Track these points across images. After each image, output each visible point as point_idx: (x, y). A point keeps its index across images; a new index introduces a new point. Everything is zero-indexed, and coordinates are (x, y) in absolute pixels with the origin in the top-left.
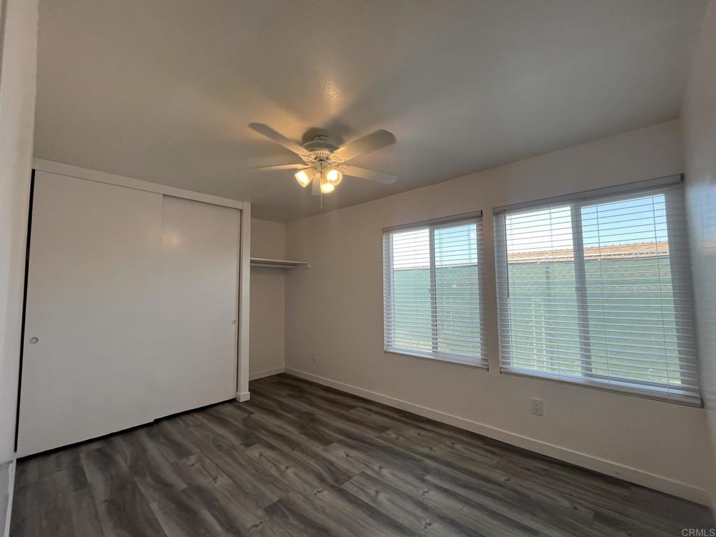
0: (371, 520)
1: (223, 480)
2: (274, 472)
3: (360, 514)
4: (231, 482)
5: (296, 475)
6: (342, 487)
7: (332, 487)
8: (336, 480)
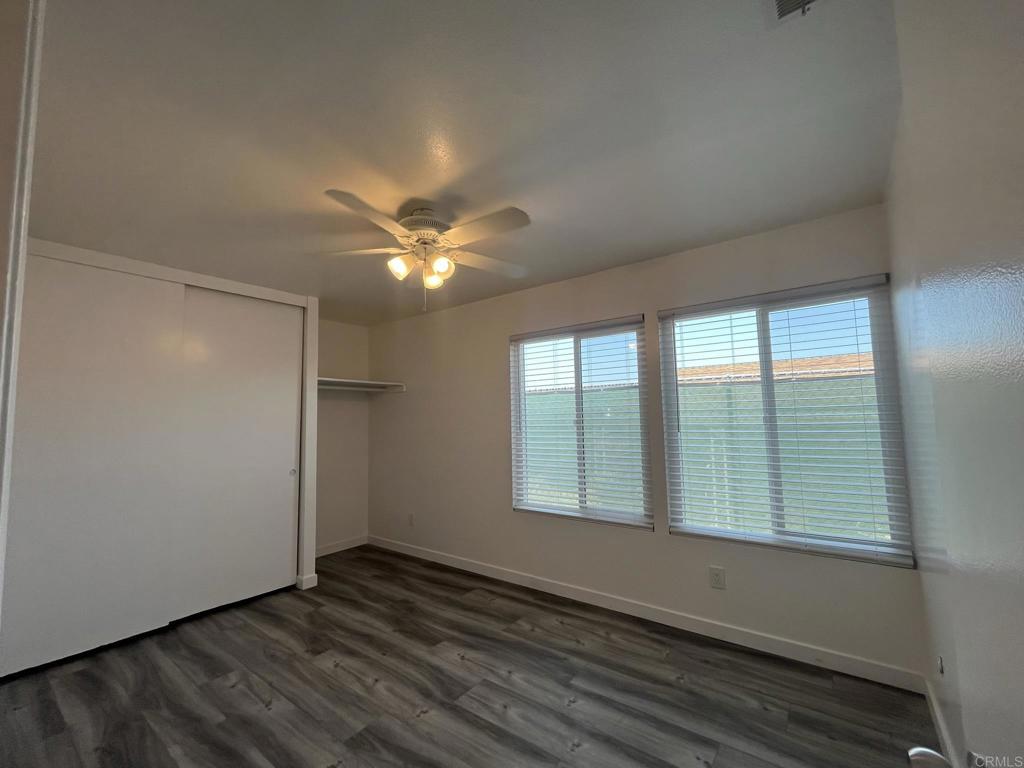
0: (498, 747)
1: (281, 706)
2: (357, 688)
3: (483, 738)
4: (292, 707)
5: (390, 690)
6: (456, 702)
7: (442, 704)
8: (447, 693)
